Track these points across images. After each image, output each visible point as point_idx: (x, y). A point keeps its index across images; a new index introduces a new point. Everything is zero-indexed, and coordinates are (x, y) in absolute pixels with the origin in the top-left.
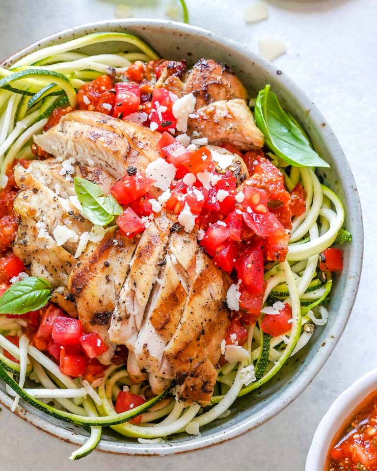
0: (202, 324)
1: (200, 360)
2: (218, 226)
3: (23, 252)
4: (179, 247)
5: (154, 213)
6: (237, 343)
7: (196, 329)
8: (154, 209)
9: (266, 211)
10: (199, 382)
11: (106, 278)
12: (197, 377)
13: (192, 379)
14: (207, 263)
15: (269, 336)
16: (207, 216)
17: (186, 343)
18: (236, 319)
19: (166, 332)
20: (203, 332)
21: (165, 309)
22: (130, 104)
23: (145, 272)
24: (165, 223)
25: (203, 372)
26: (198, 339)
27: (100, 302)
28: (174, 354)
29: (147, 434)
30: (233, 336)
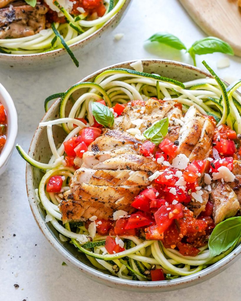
0: (100, 198)
1: (83, 204)
2: (155, 193)
3: (127, 110)
4: (139, 175)
5: (156, 160)
6: (97, 225)
7: (97, 195)
8: (158, 159)
9: (170, 218)
10: (71, 208)
11: (116, 144)
12: (73, 205)
13: (71, 203)
14: (134, 193)
15: (105, 245)
16: (161, 189)
17: (89, 192)
18: (111, 224)
19: (93, 181)
20: (96, 200)
21: (104, 175)
22: (221, 147)
23: (121, 159)
24: (152, 167)
25: (77, 208)
26: (92, 199)
27: (103, 145)
28: (82, 187)
29: (41, 192)
30: (100, 223)
